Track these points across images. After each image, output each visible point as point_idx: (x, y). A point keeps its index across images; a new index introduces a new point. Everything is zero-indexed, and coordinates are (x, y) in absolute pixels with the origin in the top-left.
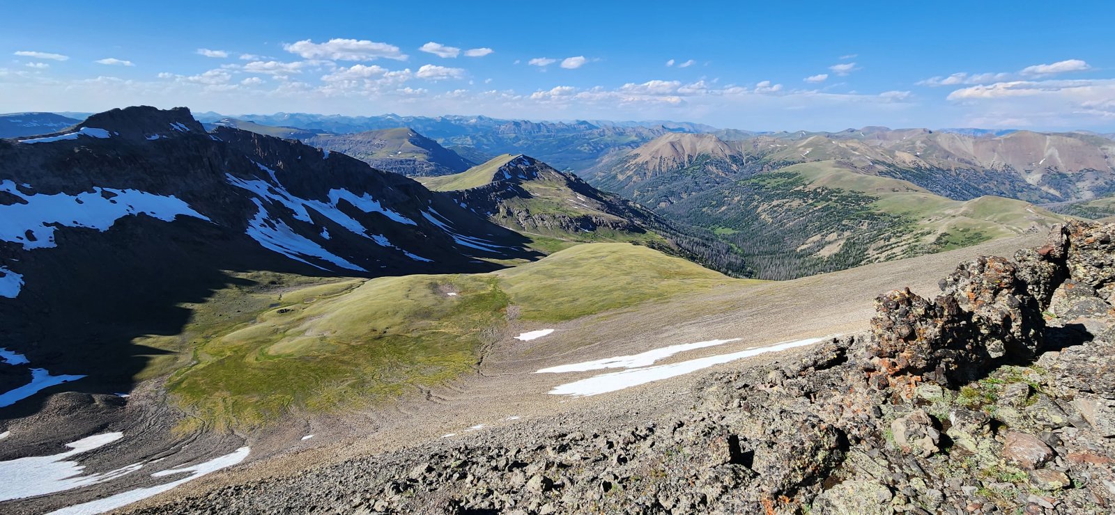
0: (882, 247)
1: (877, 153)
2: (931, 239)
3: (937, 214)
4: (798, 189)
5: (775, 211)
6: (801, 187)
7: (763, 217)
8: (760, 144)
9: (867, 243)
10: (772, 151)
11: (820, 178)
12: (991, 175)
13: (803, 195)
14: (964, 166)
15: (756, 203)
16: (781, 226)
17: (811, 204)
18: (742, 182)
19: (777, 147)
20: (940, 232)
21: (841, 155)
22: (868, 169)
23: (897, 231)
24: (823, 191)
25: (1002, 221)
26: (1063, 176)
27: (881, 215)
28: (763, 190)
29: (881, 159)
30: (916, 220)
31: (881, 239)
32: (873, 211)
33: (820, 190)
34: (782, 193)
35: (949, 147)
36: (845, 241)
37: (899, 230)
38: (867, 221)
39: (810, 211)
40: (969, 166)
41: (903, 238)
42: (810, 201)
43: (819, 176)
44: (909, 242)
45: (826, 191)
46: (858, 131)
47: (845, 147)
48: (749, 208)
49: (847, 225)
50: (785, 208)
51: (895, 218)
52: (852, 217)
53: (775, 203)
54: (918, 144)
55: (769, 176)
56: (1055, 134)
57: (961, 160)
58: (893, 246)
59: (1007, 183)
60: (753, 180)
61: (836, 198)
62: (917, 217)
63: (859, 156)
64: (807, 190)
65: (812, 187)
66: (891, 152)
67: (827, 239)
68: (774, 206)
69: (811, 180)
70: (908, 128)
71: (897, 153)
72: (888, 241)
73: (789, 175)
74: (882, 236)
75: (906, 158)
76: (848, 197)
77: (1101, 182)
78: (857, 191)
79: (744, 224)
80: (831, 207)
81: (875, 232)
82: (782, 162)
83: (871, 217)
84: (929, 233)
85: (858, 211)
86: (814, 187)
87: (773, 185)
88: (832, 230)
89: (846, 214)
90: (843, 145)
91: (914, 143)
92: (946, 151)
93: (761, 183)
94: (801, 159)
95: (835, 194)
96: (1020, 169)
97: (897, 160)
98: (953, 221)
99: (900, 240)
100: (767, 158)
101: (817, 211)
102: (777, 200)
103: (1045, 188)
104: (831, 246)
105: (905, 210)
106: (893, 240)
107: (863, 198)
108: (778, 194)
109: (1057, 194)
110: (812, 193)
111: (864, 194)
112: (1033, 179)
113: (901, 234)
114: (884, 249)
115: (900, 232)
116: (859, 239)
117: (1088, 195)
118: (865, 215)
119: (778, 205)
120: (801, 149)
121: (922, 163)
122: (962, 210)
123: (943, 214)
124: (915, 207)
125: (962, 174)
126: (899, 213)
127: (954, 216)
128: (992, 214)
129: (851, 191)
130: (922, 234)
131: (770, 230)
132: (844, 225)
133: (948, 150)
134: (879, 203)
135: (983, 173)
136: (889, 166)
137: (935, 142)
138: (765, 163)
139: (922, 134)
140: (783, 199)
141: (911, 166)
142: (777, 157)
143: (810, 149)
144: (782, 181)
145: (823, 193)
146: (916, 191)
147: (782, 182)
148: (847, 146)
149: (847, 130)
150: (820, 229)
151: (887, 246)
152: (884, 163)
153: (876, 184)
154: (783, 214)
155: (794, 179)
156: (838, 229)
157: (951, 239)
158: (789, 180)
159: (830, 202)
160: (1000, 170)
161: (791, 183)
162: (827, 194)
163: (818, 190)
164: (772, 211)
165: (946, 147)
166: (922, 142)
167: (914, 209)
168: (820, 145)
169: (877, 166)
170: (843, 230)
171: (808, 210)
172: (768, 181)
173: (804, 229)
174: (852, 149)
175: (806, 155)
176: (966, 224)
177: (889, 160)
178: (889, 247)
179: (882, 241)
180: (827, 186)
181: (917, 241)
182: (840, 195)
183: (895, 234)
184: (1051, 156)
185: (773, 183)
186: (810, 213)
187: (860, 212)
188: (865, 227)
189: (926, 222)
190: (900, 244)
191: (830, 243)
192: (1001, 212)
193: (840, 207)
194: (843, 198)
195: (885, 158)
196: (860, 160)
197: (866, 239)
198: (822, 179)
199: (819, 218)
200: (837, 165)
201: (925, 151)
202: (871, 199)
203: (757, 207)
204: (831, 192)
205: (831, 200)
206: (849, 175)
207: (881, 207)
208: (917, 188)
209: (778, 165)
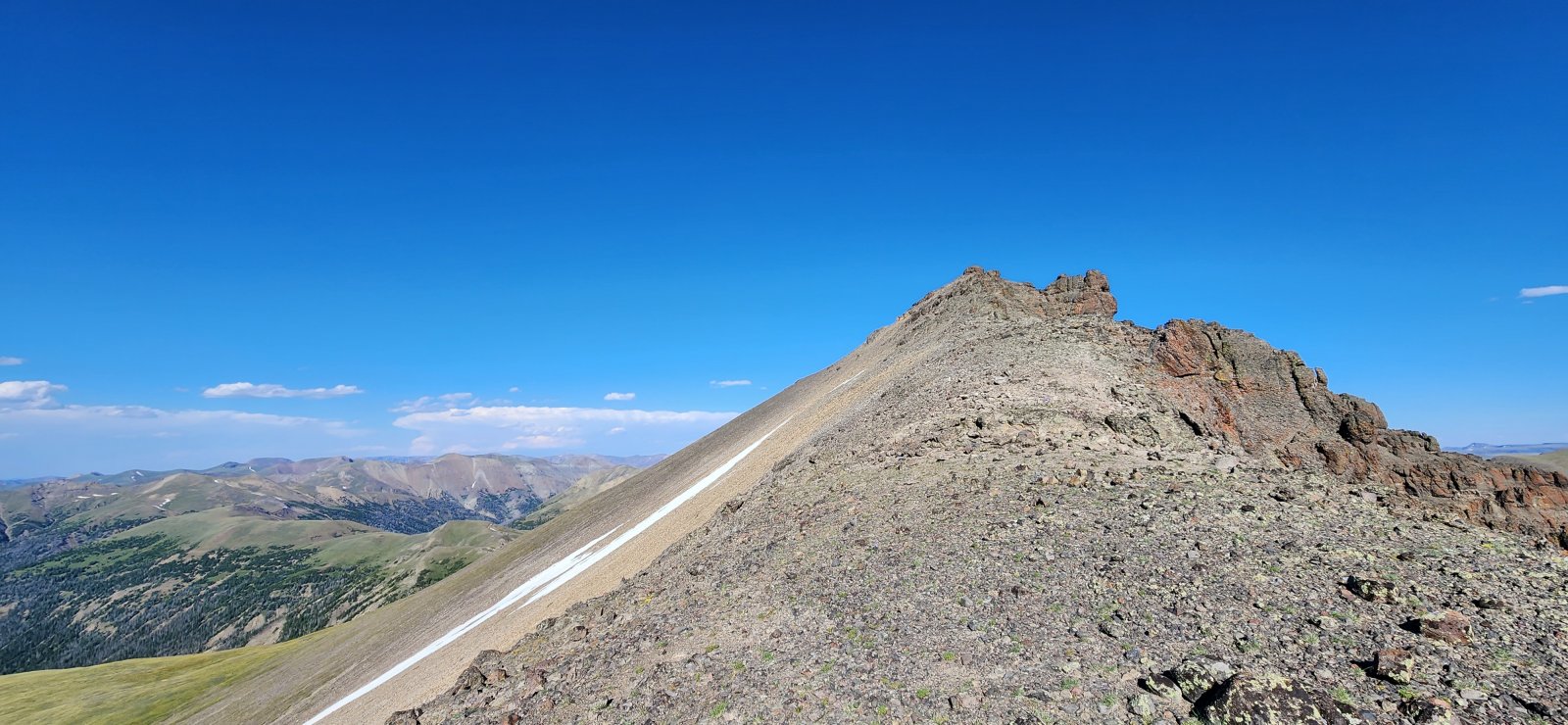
0: (349, 611)
1: (291, 492)
2: (411, 581)
3: (402, 554)
4: (167, 561)
5: (121, 611)
6: (175, 557)
7: (90, 629)
8: (51, 496)
9: (324, 613)
10: (85, 506)
11: (209, 538)
12: (431, 505)
13: (182, 570)
14: (402, 497)
15: (66, 607)
16: (142, 633)
17: (201, 581)
18: (19, 573)
19: (94, 499)
20: (418, 571)
21: (234, 499)
22: (285, 514)
23: (364, 584)
24: (220, 555)
25: (474, 543)
26: (494, 497)
27: (329, 570)
28: (82, 578)
29: (298, 499)
30: (379, 567)
31: (345, 601)
32: (315, 568)
33: (215, 556)
34: (132, 575)
35: (381, 477)
36: (285, 621)
37: (366, 582)
38: (310, 584)
39: (202, 592)
40: (408, 497)
41: (374, 591)
42: (198, 577)
43: (208, 533)
44: (384, 593)
45: (227, 555)
46: (243, 465)
47: (238, 486)
48: (47, 620)
49: (278, 598)
50: (144, 600)
51: (349, 570)
52: (284, 584)
53: (117, 595)
54: (342, 475)
55: (90, 550)
56: (478, 456)
57: (397, 491)
58: (364, 604)
59: (449, 512)
60: (49, 565)
61: (247, 563)
62: (379, 563)
63: (262, 497)
64: (187, 559)
65: (198, 553)
66: (310, 488)
67: (247, 629)
68: (116, 602)
69: (192, 543)
70: (320, 457)
71: (319, 489)
72: (356, 600)
73: (141, 542)
74: (344, 596)
75: (331, 494)
76: (267, 557)
77: (523, 500)
78: (281, 545)
79: (38, 655)
80: (243, 578)
81: (332, 594)
82: (112, 523)
83: (315, 577)
84: (406, 575)
85: (292, 573)
86: (203, 553)
87: (107, 565)
88: (253, 613)
89: (274, 581)
90: (234, 485)
91: (336, 475)
92: (379, 482)
93: (73, 566)
94: (156, 514)
95: (244, 557)
96: (457, 495)
97: (321, 498)
98: (428, 554)
99: (371, 595)
100: (75, 519)
101: (215, 589)
102: (122, 589)
103: (482, 512)
104: (260, 637)
105: (360, 558)
106: (361, 598)
107: (293, 553)
108: (123, 578)
109: (493, 516)
110: (200, 562)
111: (294, 548)
112: (470, 504)
113: (369, 587)
114: (352, 613)
115: (368, 584)
116: (309, 610)
117: (517, 514)
118: (305, 577)
119: (126, 598)
120: (153, 497)
121: (354, 499)
122: (430, 541)
123: (410, 551)
124: (372, 550)
125: (403, 507)
126: (353, 563)
127: (423, 551)
128: (461, 540)
129: (272, 547)
130: (398, 579)
131: (115, 647)
132: (274, 599)
133: (380, 480)
134: (319, 555)
135: (423, 504)
136: (313, 506)
137: (363, 471)
138: (70, 530)
139: (341, 463)
140: (135, 584)
141: (341, 503)
142: (97, 516)
143: (173, 495)
144: (126, 554)
145: (222, 559)
146: (365, 532)
147: (126, 557)
148: (240, 484)
149: (224, 465)
150: (231, 617)
151: (355, 607)
152: (303, 504)
153: (304, 532)
154: (142, 611)
155: (158, 546)
156: (265, 608)
157: (433, 576)
158: (144, 550)
159: (237, 571)
160: (438, 498)
161: (148, 554)
162: (230, 559)
163: (211, 557)
164: (113, 612)
165: (376, 476)
166: (348, 473)
167: (372, 554)
168: (192, 488)
169: (294, 509)
170: (273, 608)
171: (197, 592)
172: (93, 558)
173: (196, 626)
174: (250, 489)
175: (164, 506)
176: (443, 554)
177: (310, 500)
178: (359, 608)
179: (347, 603)
180: (227, 546)
181: (394, 590)
182: (254, 555)
183: (361, 588)
184: (480, 479)
185: (104, 560)
186: (202, 597)
187: (295, 575)
188: (308, 594)
189: (392, 565)
190: (374, 599)
191: (256, 633)
192: (468, 536)
193: (257, 575)
194: (260, 561)
195: (303, 497)
196: (266, 503)
197: (322, 608)
198: (215, 538)
199: (223, 600)
200: (236, 513)
201: (353, 484)
202: (307, 553)
203: (71, 613)
204: (237, 555)
205: (240, 567)
206: (261, 525)
207: (327, 558)
208: (364, 527)
209: (106, 528)
